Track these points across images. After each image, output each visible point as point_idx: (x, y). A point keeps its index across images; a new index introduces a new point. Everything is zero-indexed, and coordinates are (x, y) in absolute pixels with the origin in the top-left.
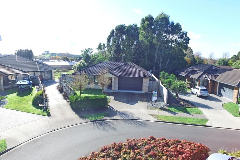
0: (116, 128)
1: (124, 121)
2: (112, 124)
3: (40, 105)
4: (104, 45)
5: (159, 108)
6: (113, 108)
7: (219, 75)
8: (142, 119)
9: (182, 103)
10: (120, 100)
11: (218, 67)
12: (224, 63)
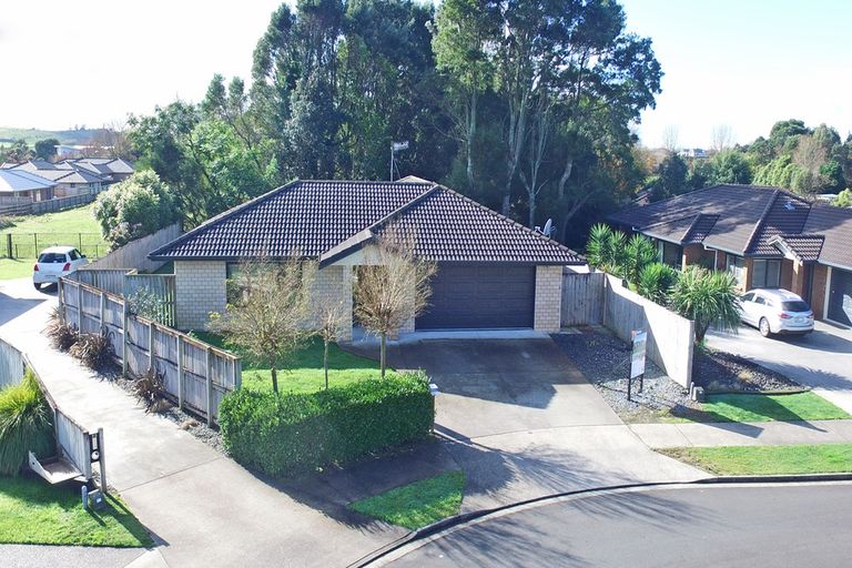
0: (572, 552)
1: (573, 504)
2: (532, 529)
3: (56, 477)
4: (238, 86)
5: (664, 410)
6: (467, 440)
7: (823, 238)
8: (643, 478)
9: (745, 375)
10: (464, 389)
11: (803, 201)
12: (735, 171)
